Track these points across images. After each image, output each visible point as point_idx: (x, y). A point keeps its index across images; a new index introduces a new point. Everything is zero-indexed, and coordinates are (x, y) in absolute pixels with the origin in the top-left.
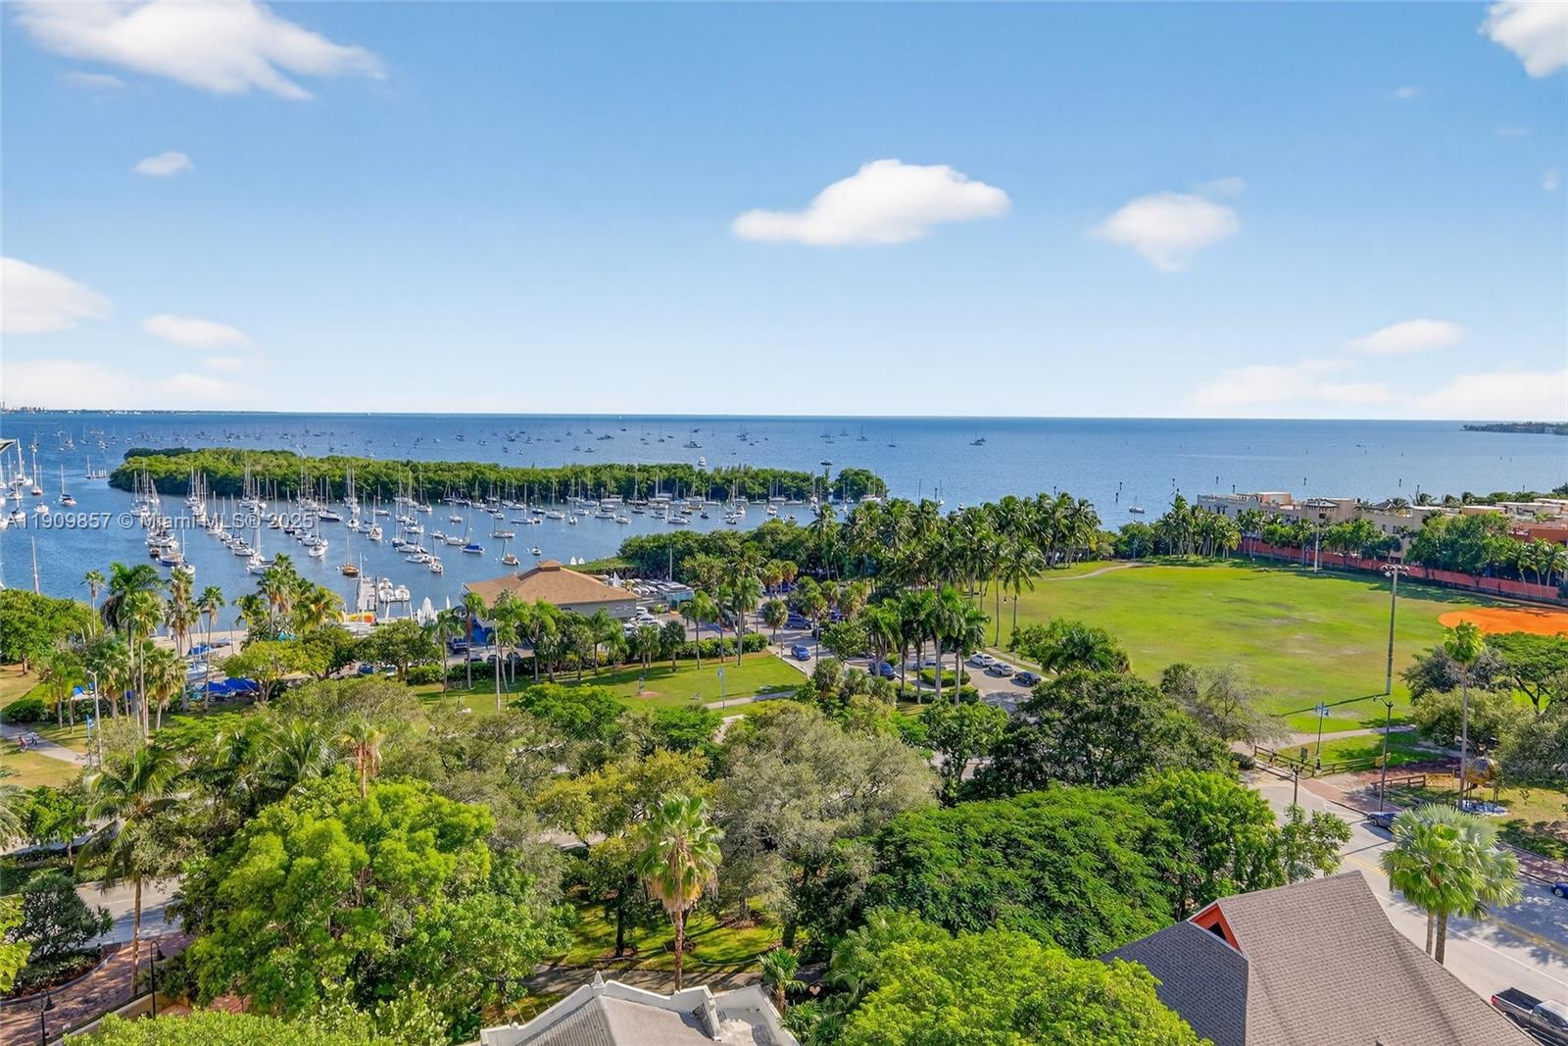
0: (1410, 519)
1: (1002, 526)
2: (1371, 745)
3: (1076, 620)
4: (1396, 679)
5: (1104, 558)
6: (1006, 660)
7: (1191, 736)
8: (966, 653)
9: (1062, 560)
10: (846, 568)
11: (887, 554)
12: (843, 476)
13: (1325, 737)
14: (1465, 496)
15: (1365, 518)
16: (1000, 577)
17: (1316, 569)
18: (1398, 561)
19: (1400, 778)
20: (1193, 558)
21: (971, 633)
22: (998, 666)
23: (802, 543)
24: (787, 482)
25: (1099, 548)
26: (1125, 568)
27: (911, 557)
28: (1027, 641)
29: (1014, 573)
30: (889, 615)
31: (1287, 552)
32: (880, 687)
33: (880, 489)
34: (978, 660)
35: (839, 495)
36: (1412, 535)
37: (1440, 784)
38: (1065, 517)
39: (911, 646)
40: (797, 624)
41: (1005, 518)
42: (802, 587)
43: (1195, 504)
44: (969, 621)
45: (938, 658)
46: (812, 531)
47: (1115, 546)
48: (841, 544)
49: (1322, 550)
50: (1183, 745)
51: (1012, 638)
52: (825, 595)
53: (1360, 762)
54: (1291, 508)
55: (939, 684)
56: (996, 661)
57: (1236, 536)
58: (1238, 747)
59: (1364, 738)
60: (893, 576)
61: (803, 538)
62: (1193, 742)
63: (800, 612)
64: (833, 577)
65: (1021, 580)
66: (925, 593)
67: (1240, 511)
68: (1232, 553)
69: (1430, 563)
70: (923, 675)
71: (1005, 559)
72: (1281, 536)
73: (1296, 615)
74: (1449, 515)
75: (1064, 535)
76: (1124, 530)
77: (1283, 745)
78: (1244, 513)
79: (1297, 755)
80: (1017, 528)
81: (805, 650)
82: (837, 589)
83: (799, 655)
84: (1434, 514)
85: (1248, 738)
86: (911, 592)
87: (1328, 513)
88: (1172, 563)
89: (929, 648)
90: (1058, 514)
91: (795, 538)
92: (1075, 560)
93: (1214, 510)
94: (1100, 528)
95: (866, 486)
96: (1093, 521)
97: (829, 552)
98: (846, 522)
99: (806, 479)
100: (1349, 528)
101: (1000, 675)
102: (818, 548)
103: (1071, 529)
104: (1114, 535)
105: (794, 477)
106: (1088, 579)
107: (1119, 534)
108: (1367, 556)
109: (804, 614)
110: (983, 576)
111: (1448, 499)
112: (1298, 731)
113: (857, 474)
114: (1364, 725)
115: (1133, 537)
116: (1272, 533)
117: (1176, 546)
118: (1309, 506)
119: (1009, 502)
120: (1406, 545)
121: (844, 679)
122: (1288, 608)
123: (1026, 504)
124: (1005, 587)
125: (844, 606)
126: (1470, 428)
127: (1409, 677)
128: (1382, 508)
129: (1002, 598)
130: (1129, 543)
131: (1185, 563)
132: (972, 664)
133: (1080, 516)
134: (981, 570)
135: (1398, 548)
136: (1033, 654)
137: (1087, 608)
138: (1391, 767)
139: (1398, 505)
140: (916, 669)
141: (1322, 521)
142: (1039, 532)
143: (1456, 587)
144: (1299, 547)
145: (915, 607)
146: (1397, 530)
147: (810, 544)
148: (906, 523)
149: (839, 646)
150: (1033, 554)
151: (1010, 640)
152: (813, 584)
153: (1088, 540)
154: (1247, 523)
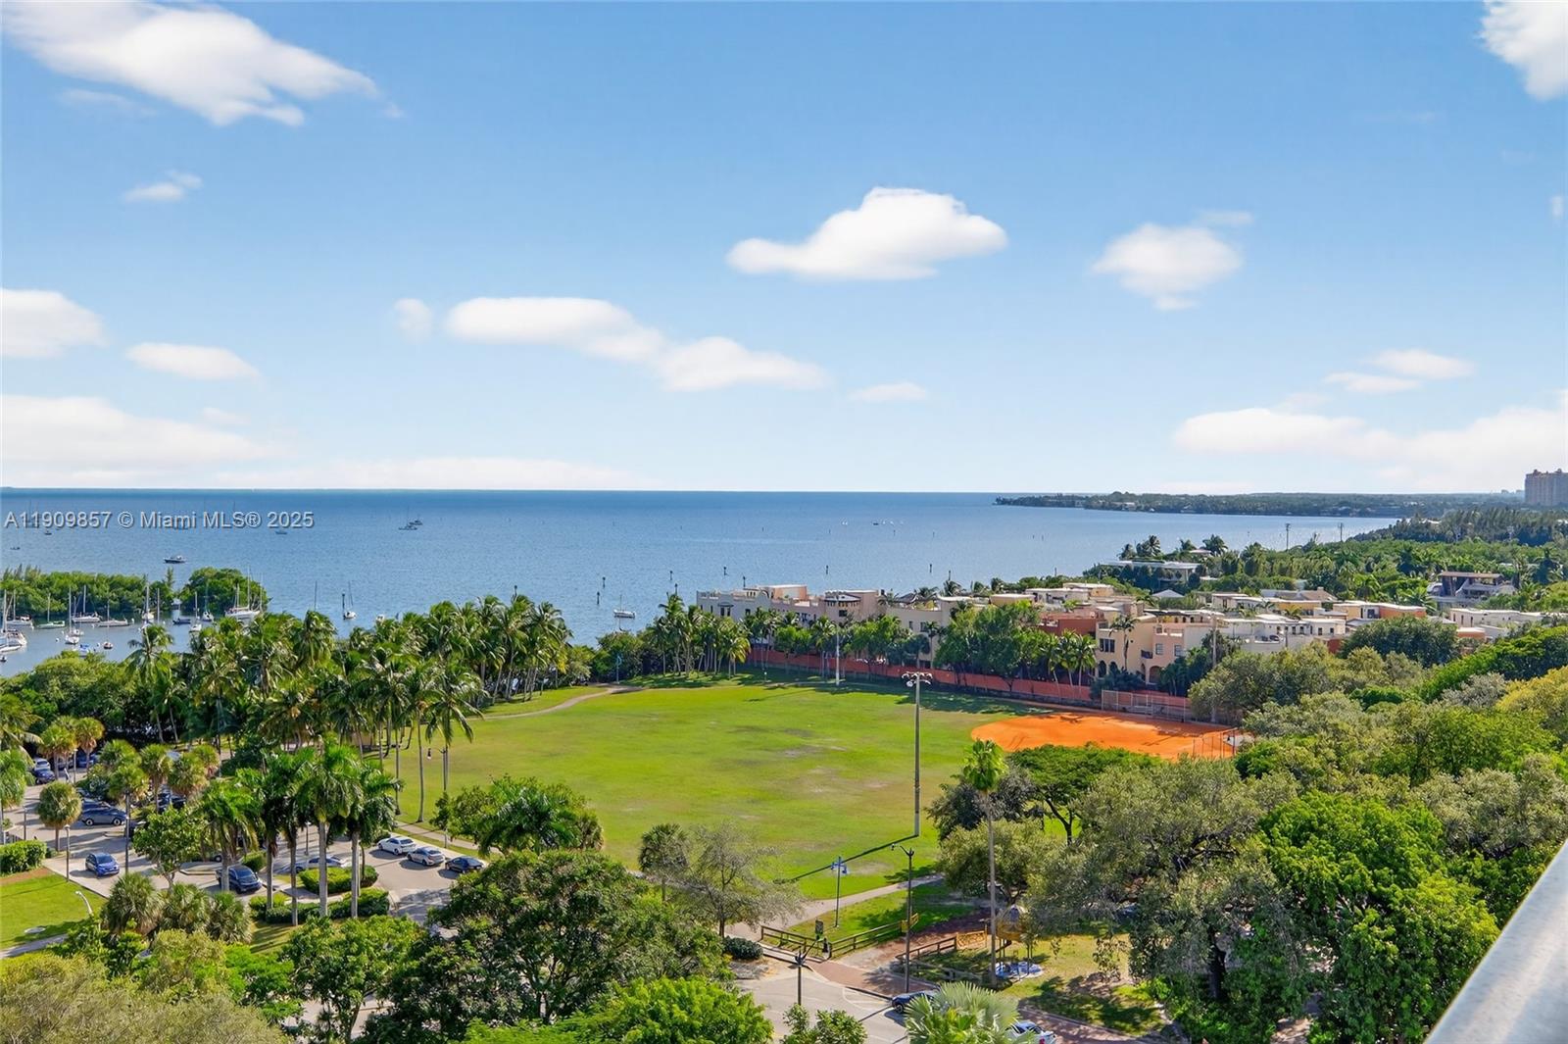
0: (936, 613)
1: (431, 647)
2: (897, 905)
3: (530, 774)
4: (923, 815)
5: (578, 683)
6: (433, 841)
7: (668, 928)
8: (366, 841)
9: (521, 688)
10: (189, 723)
11: (252, 696)
12: (197, 581)
13: (845, 901)
14: (995, 583)
15: (891, 613)
16: (422, 722)
17: (837, 681)
18: (927, 665)
19: (928, 945)
20: (693, 675)
21: (372, 811)
22: (421, 852)
23: (114, 687)
24: (103, 591)
25: (571, 670)
26: (603, 695)
27: (289, 700)
28: (460, 813)
29: (441, 715)
30: (241, 792)
31: (805, 661)
32: (224, 908)
33: (256, 599)
34: (391, 847)
35: (188, 609)
36: (942, 632)
37: (972, 946)
38: (523, 629)
39: (281, 836)
40: (98, 818)
41: (435, 635)
42: (111, 757)
43: (694, 603)
44: (370, 791)
45: (324, 852)
46: (132, 667)
47: (593, 665)
48: (181, 686)
49: (844, 656)
50: (658, 945)
51: (438, 810)
52: (148, 767)
53: (884, 929)
54: (807, 604)
55: (324, 890)
56: (418, 844)
57: (743, 643)
58: (739, 931)
59: (889, 898)
60: (265, 730)
61: (117, 678)
62: (671, 937)
63: (102, 800)
64: (168, 738)
65: (453, 721)
66: (304, 755)
67: (748, 611)
68: (740, 667)
69: (961, 666)
70: (304, 879)
71: (430, 693)
72: (797, 641)
73: (814, 742)
74: (979, 606)
75: (521, 653)
76: (604, 642)
77: (793, 921)
78: (752, 613)
79: (811, 932)
80: (456, 648)
81: (111, 860)
82: (169, 756)
83: (97, 870)
84: (962, 606)
85: (751, 918)
86: (283, 753)
87: (850, 609)
88: (667, 684)
89: (309, 837)
90: (512, 625)
91: (102, 680)
92: (538, 688)
93: (717, 611)
94: (568, 639)
95: (233, 594)
96: (560, 633)
97: (160, 699)
98: (190, 651)
99: (135, 586)
100: (872, 627)
101: (425, 865)
102: (143, 694)
103: (531, 644)
104: (591, 651)
105: (114, 584)
106: (555, 714)
107: (597, 648)
108: (894, 661)
109: (114, 801)
110: (398, 720)
111: (977, 586)
112: (813, 898)
113: (219, 576)
114: (891, 880)
115: (615, 651)
116: (786, 638)
117: (671, 662)
118: (827, 601)
119: (443, 611)
120: (935, 644)
121: (161, 903)
122: (806, 734)
123: (465, 613)
124: (429, 734)
125: (179, 784)
126: (1003, 501)
127: (936, 813)
128: (907, 600)
129: (425, 750)
130: (609, 661)
131: (683, 683)
132: (382, 853)
133: (540, 626)
134: (395, 713)
135: (927, 650)
136: (467, 831)
137: (551, 755)
138: (918, 932)
139: (925, 595)
140: (294, 870)
141: (843, 619)
142: (486, 651)
143: (989, 693)
144: (818, 654)
145: (285, 775)
146: (927, 627)
147: (130, 688)
148: (282, 649)
149: (163, 848)
150: (469, 684)
151: (433, 811)
152: (127, 751)
153: (554, 659)
154: (755, 625)
